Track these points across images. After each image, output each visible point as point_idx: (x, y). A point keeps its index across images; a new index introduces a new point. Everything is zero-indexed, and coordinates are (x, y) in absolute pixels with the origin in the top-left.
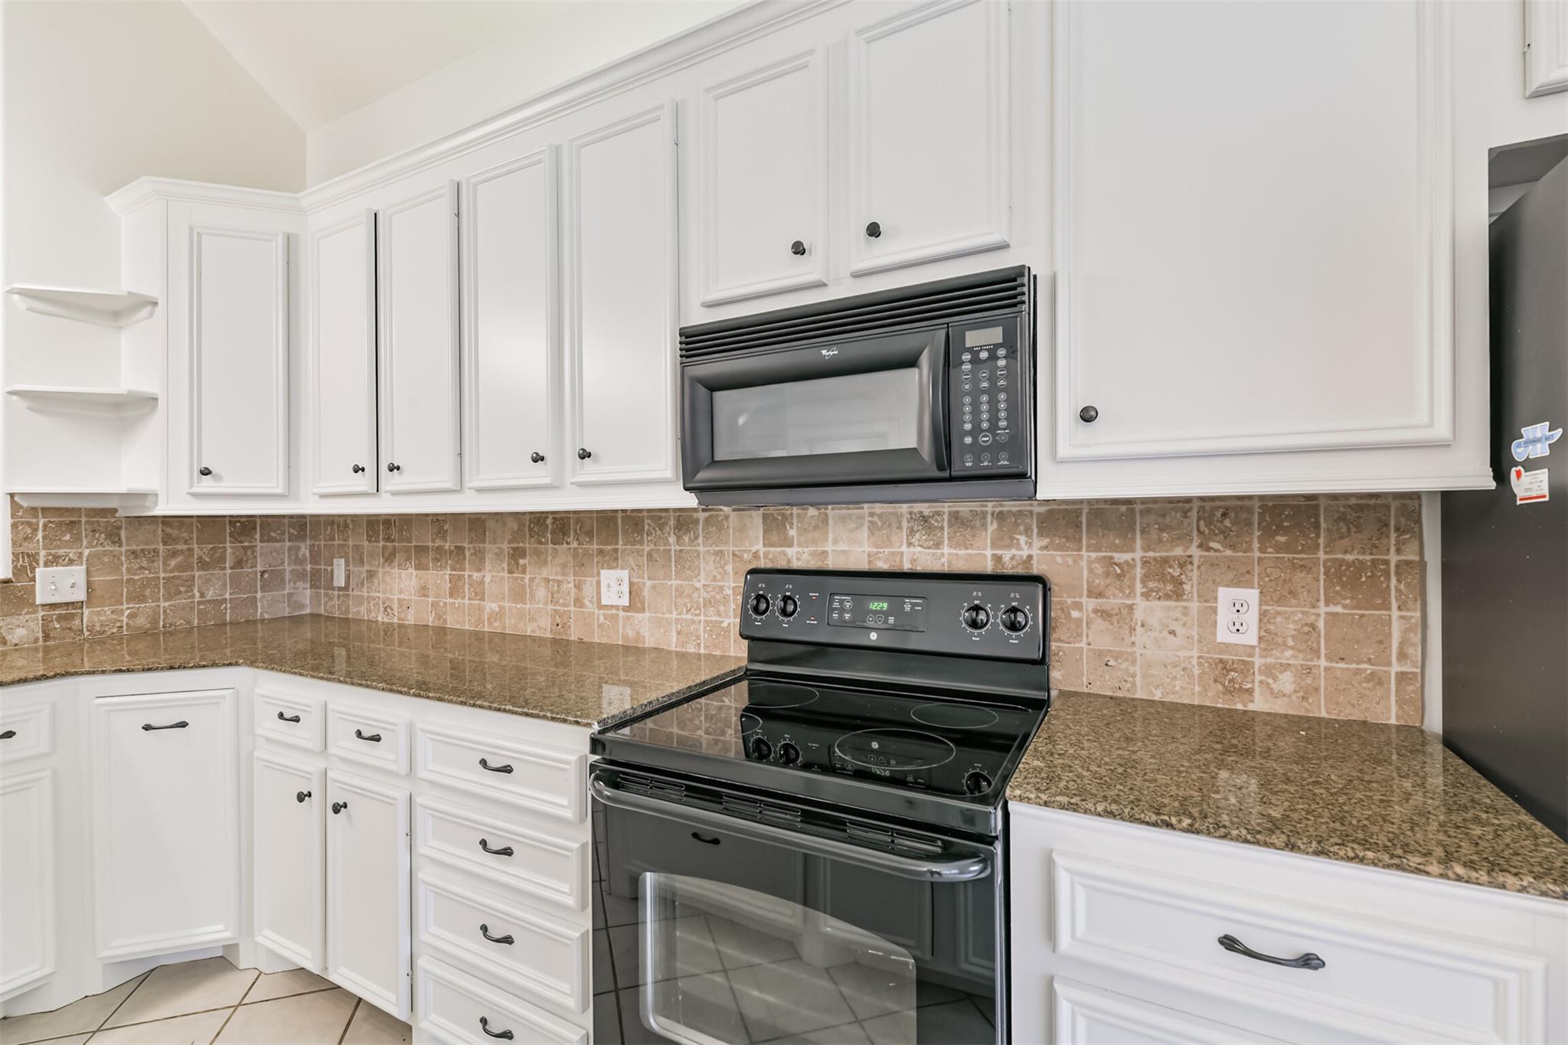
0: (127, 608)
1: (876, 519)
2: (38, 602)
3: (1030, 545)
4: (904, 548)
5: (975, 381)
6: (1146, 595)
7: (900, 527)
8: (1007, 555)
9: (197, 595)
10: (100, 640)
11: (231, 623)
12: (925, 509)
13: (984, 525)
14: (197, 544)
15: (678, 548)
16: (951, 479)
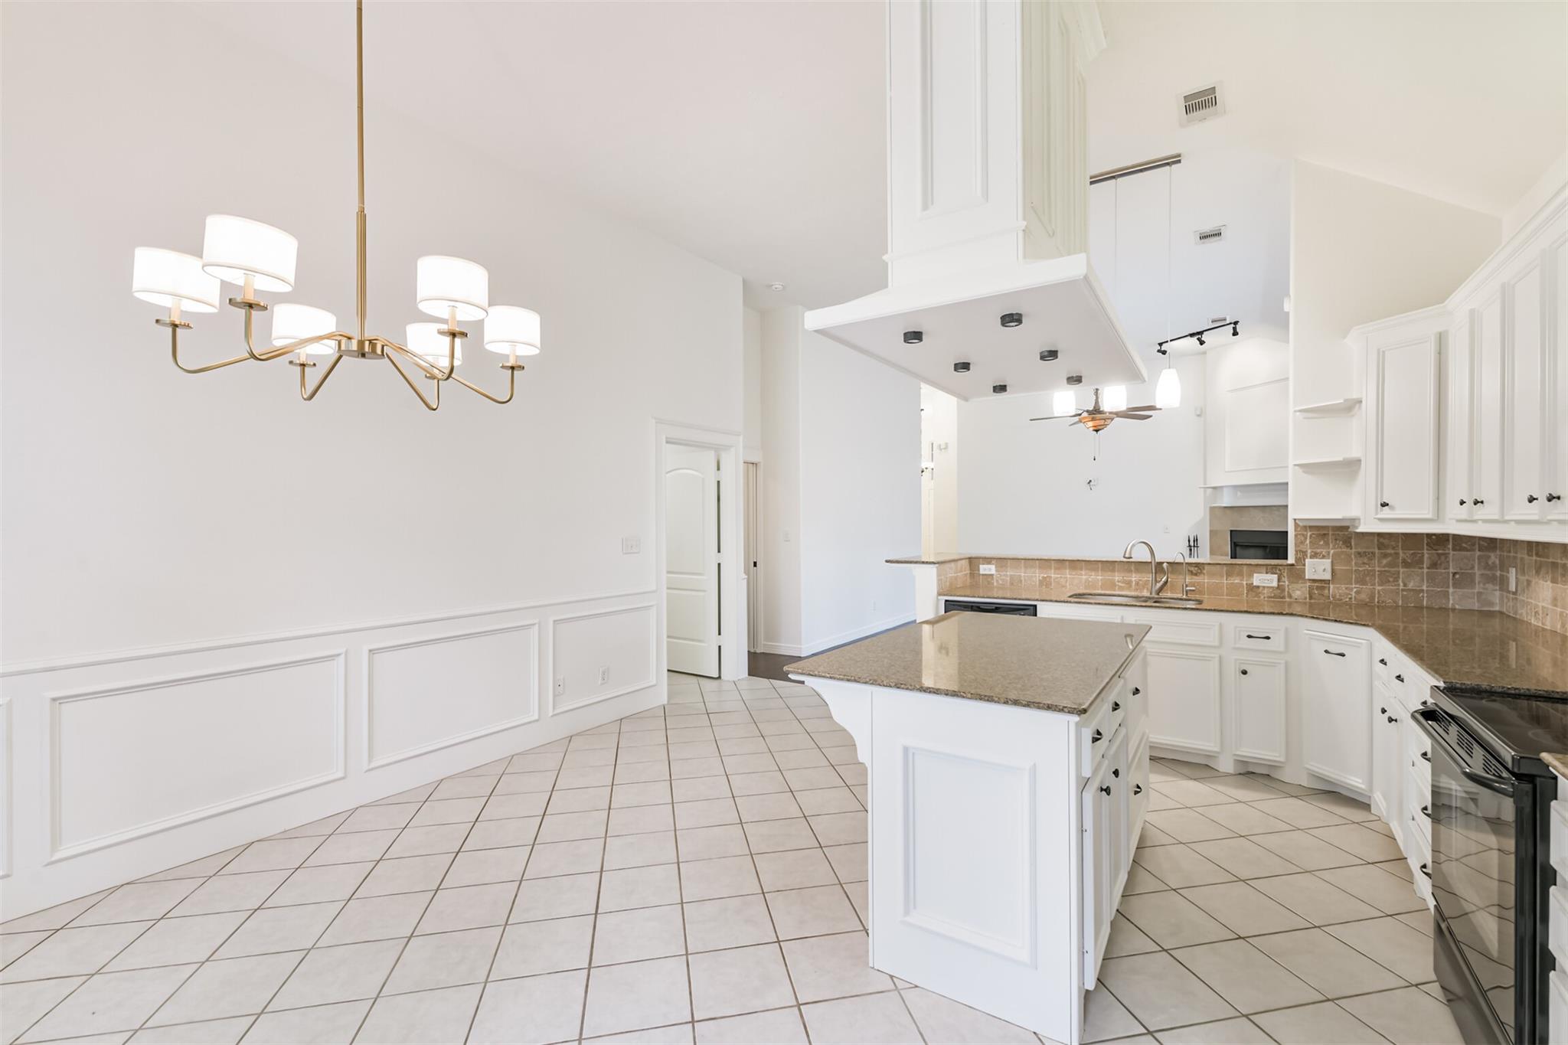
0: (1355, 588)
2: (1307, 577)
9: (1401, 584)
10: (1338, 604)
11: (1427, 608)
14: (1402, 549)
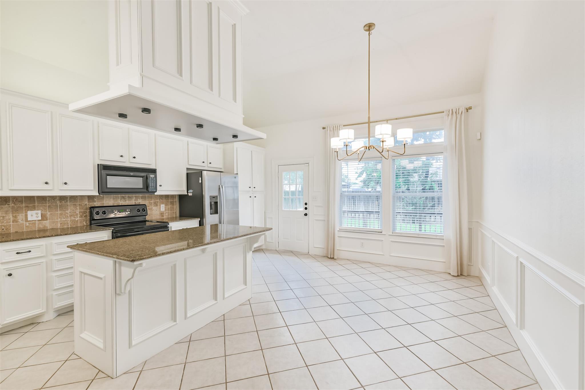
1: (114, 197)
3: (140, 200)
4: (120, 202)
5: (152, 181)
6: (154, 206)
7: (119, 198)
8: (137, 202)
12: (123, 195)
13: (133, 198)
15: (60, 204)
16: (148, 192)
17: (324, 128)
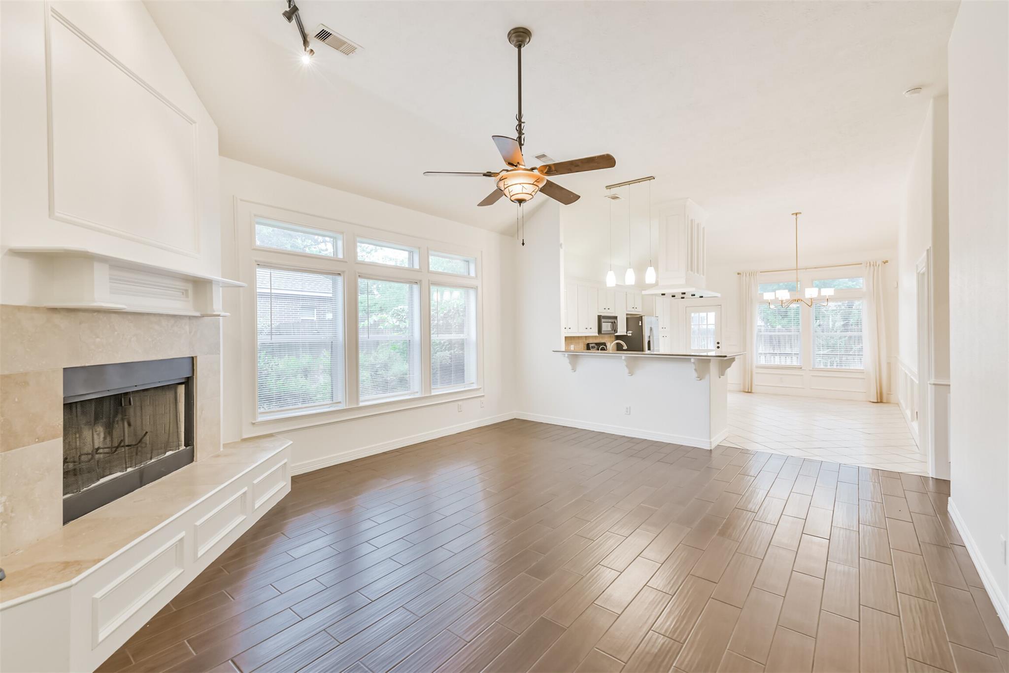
17: (738, 274)
